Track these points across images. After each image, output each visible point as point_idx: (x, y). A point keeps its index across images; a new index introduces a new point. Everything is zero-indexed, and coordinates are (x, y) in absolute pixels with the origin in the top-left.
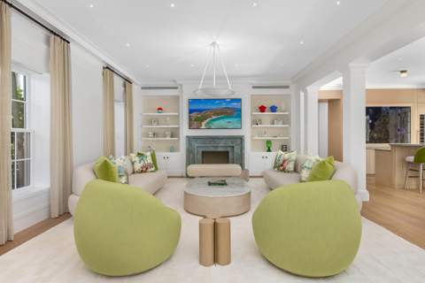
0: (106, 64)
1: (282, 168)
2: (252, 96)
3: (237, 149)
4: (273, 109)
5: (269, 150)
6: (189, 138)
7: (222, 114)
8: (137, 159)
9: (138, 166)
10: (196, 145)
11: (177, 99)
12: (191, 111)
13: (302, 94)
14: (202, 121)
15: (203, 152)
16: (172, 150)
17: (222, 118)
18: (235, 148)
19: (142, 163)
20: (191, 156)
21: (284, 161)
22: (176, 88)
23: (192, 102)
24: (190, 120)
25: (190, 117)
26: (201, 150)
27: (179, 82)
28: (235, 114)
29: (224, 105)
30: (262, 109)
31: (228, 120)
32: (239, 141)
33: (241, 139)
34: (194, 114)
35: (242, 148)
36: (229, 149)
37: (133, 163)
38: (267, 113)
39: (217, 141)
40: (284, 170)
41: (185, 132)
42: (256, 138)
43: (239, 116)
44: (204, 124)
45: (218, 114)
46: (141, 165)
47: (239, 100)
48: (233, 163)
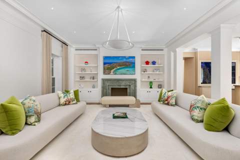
0: (44, 28)
1: (167, 102)
2: (141, 55)
3: (132, 87)
4: (154, 63)
5: (151, 88)
6: (104, 80)
7: (123, 65)
8: (62, 95)
9: (63, 101)
10: (108, 84)
11: (96, 56)
12: (105, 64)
13: (172, 54)
14: (111, 69)
15: (112, 89)
16: (94, 87)
17: (124, 68)
18: (131, 86)
19: (66, 98)
20: (105, 91)
21: (168, 97)
22: (96, 50)
23: (105, 58)
24: (104, 69)
25: (104, 67)
26: (110, 87)
27: (97, 46)
28: (131, 65)
29: (124, 60)
30: (147, 63)
31: (127, 69)
32: (134, 82)
33: (135, 80)
34: (106, 65)
35: (135, 86)
36: (127, 87)
37: (59, 98)
38: (151, 65)
39: (121, 82)
40: (168, 104)
41: (101, 76)
42: (143, 80)
43: (134, 67)
44: (112, 71)
45: (121, 66)
46: (65, 100)
47: (134, 57)
48: (130, 95)
